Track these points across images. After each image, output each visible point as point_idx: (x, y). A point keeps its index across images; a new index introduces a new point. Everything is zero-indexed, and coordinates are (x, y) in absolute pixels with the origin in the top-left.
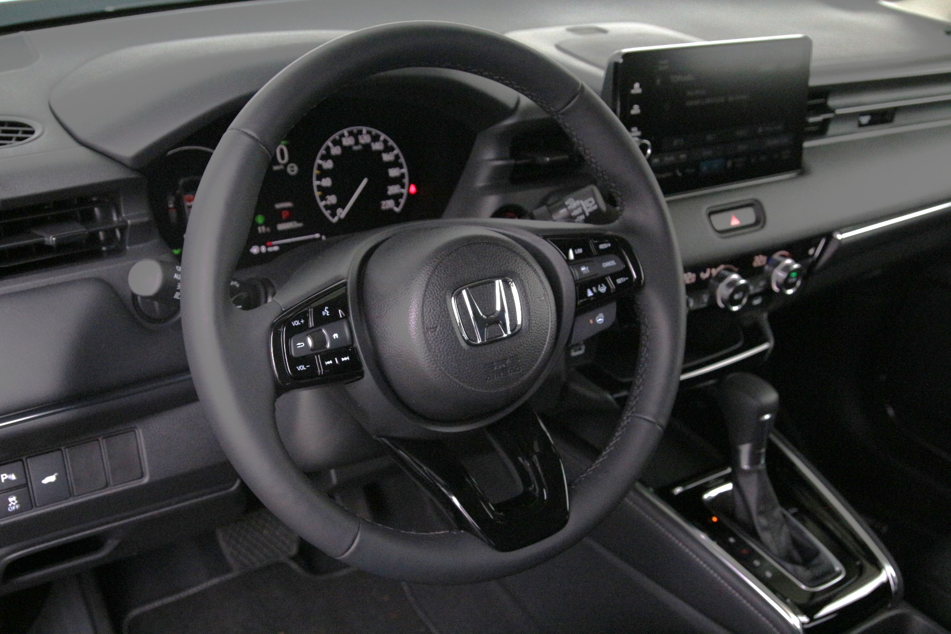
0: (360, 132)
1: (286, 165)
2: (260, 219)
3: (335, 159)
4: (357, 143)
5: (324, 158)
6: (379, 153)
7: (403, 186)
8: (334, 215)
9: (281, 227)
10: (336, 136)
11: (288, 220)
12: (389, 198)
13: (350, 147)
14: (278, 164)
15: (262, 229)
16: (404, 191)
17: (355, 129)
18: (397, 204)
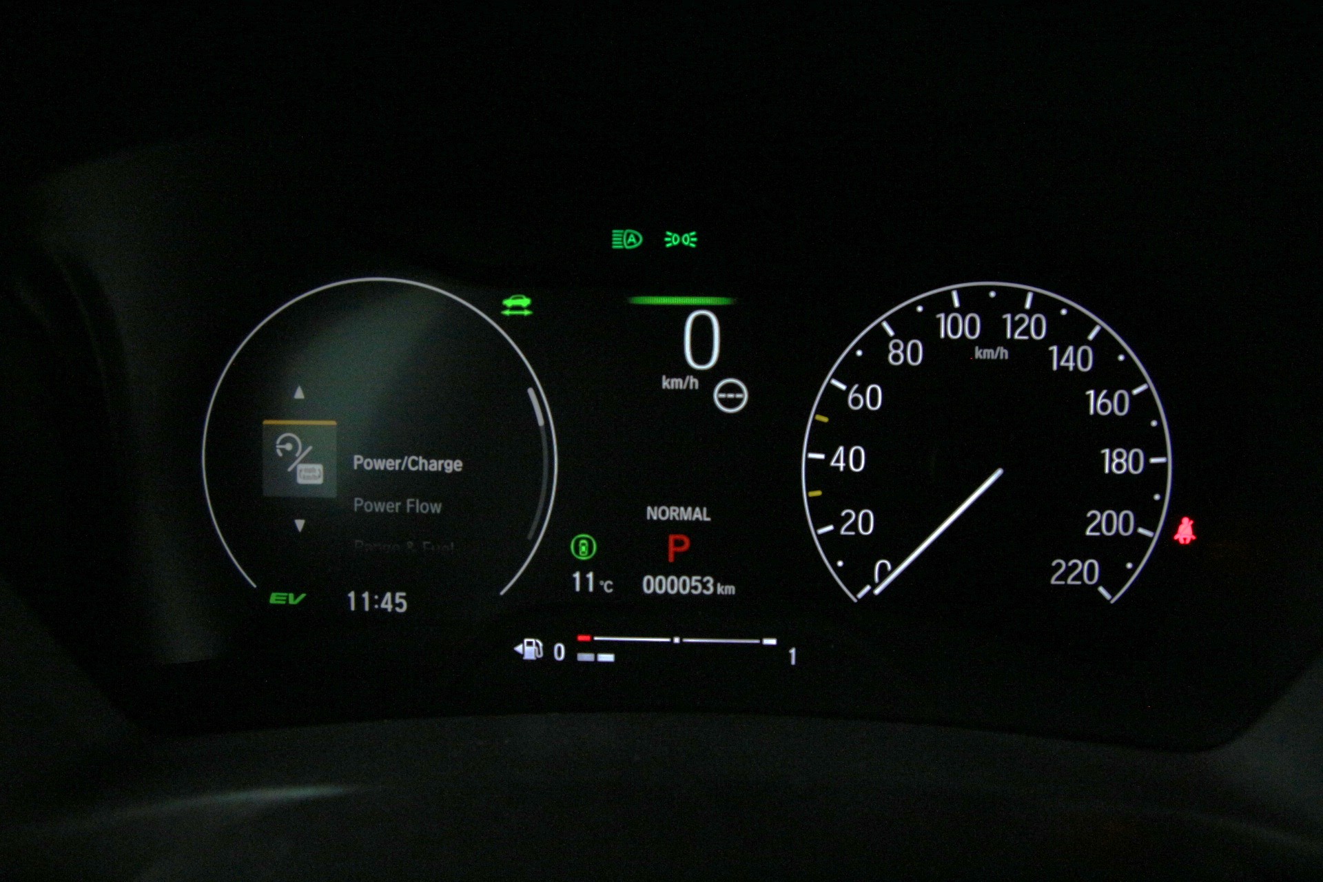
0: (1013, 301)
1: (708, 379)
2: (584, 547)
3: (896, 379)
4: (993, 335)
5: (854, 373)
6: (1076, 383)
7: (1147, 517)
8: (858, 575)
9: (653, 585)
10: (916, 301)
11: (681, 568)
12: (1088, 548)
13: (965, 345)
14: (682, 370)
15: (583, 581)
16: (1152, 535)
17: (993, 287)
18: (1113, 578)
